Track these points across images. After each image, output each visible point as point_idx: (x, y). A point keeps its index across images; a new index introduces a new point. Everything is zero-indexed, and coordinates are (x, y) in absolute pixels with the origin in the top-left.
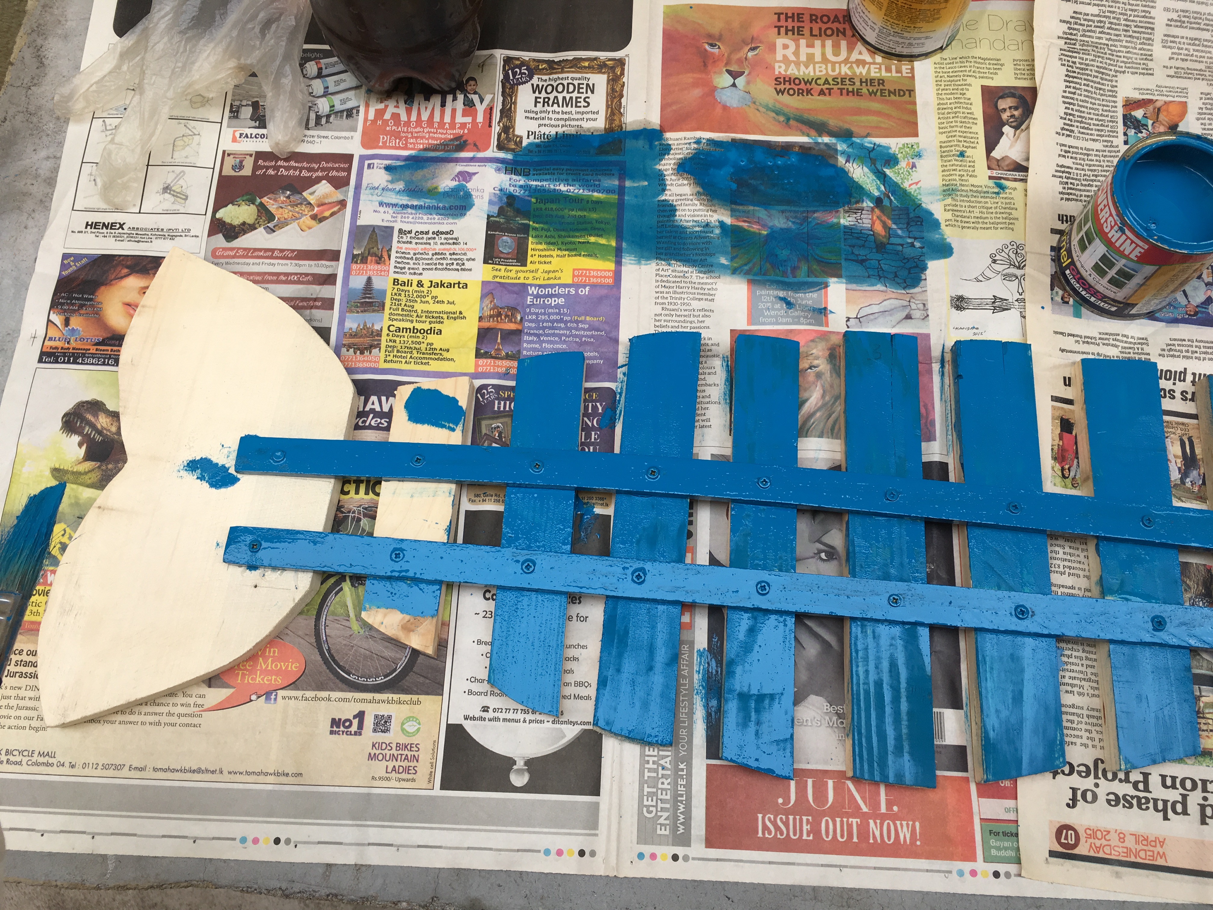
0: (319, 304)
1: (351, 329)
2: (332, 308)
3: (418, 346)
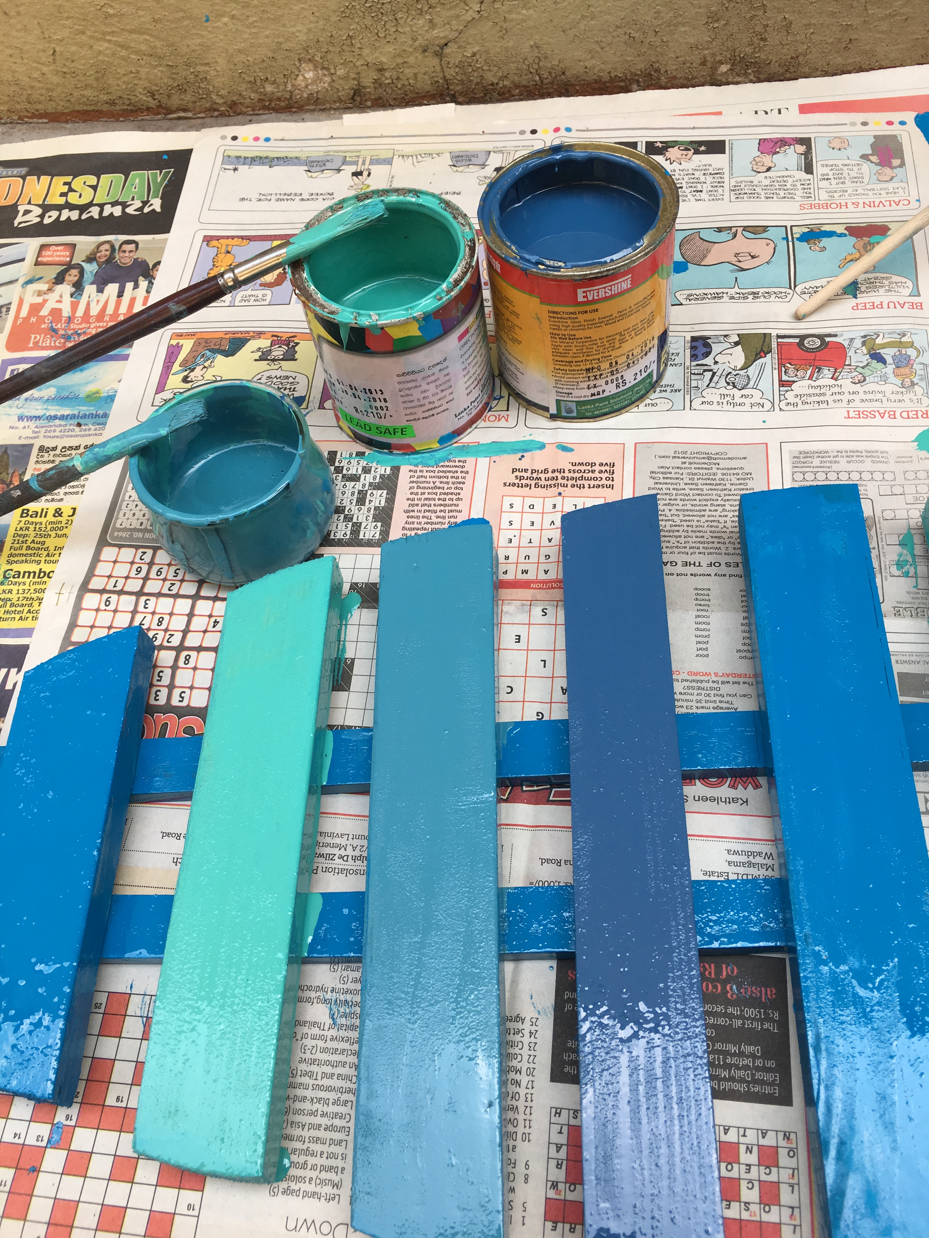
3: (41, 595)
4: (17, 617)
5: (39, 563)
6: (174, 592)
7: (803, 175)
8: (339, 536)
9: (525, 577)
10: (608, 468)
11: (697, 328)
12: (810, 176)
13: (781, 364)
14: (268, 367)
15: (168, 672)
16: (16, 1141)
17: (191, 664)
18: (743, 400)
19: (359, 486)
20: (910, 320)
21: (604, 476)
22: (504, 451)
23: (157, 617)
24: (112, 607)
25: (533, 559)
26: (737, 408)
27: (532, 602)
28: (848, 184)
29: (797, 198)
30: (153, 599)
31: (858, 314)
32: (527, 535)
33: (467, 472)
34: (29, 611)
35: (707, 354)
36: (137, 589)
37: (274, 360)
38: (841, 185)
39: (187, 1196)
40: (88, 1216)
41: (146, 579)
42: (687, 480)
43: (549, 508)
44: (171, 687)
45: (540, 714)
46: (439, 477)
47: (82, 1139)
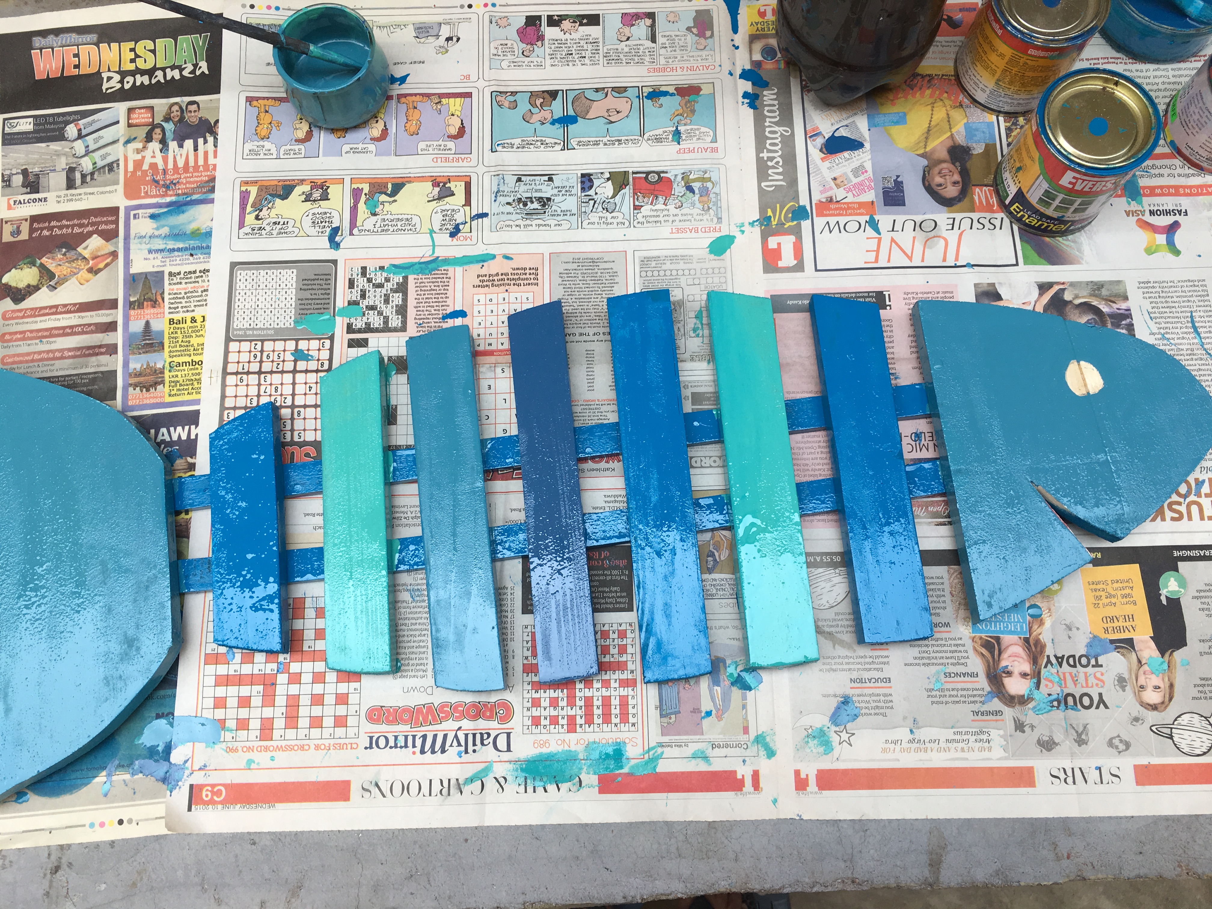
0: (103, 350)
1: (135, 369)
2: (116, 352)
3: (197, 377)
4: (186, 392)
5: (190, 355)
6: (280, 369)
7: (649, 44)
8: (376, 325)
9: (490, 348)
10: (534, 271)
11: (584, 167)
12: (654, 45)
13: (635, 193)
14: (312, 207)
15: (289, 422)
16: (261, 672)
17: (302, 416)
18: (613, 220)
19: (384, 291)
20: (709, 161)
21: (532, 276)
22: (471, 262)
23: (273, 387)
24: (245, 383)
25: (494, 336)
26: (609, 226)
27: (496, 364)
28: (678, 51)
29: (646, 63)
30: (269, 376)
31: (681, 156)
32: (489, 320)
33: (450, 278)
34: (193, 389)
35: (591, 187)
36: (257, 370)
37: (314, 201)
38: (673, 53)
39: (353, 685)
40: (305, 700)
41: (261, 362)
42: (580, 278)
43: (501, 301)
44: (292, 430)
45: (505, 431)
46: (433, 282)
47: (295, 667)
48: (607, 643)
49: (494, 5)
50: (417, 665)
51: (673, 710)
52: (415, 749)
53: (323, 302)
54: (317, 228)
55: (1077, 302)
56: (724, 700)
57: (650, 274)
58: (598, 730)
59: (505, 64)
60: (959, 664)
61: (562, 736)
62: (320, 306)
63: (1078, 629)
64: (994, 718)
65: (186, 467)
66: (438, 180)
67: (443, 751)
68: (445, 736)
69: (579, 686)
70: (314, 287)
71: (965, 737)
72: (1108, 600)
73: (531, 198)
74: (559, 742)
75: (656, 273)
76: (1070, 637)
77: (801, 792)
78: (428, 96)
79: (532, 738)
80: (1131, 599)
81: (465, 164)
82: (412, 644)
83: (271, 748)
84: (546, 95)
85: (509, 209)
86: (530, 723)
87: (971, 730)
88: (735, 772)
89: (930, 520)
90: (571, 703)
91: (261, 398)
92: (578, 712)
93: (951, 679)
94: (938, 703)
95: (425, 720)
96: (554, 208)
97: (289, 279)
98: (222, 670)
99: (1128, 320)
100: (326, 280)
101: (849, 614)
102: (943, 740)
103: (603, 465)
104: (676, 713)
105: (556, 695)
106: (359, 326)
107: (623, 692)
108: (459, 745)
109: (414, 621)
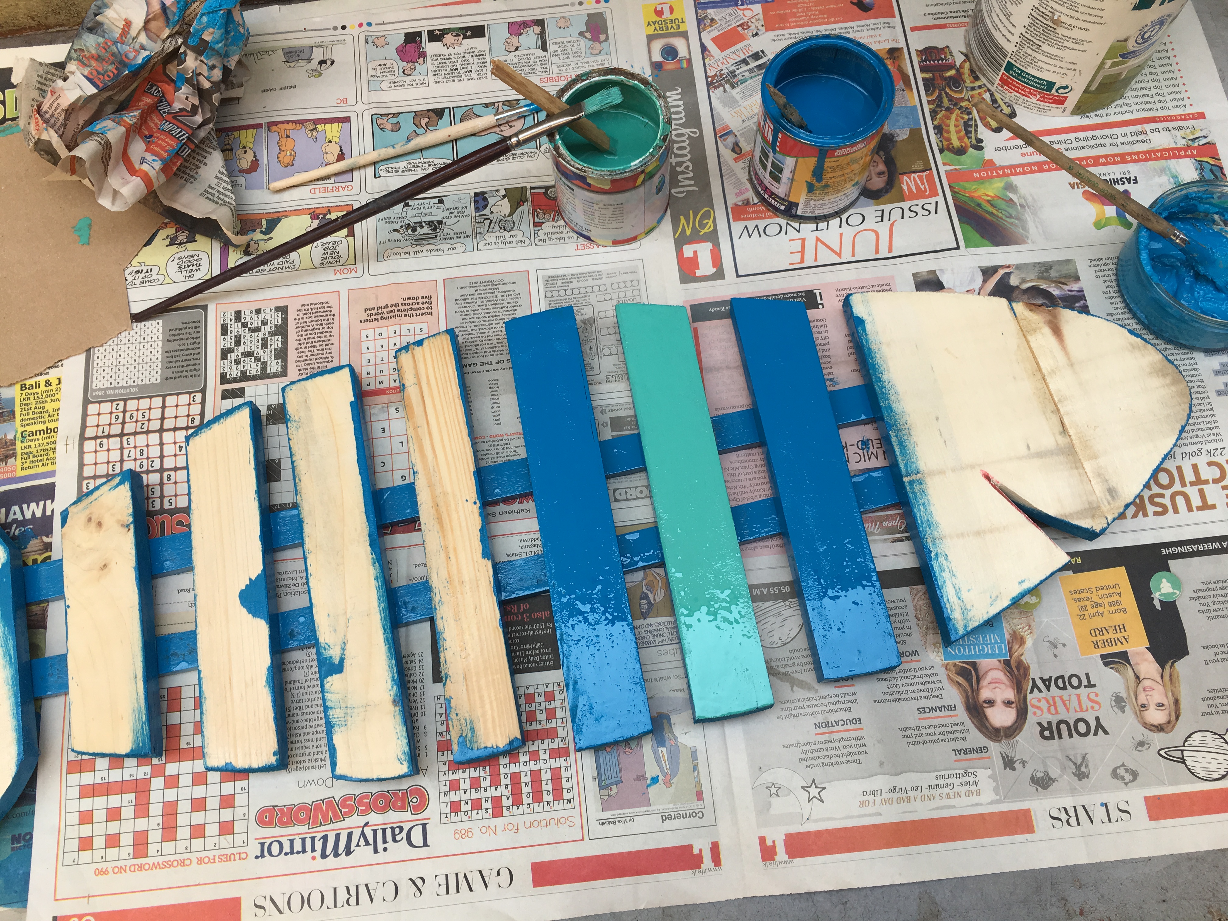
3: (53, 446)
4: (40, 464)
5: (44, 423)
6: (145, 429)
7: (540, 53)
8: (253, 373)
9: (381, 386)
10: (427, 300)
12: (545, 53)
13: (534, 210)
14: (177, 250)
15: (158, 488)
16: (132, 778)
17: (172, 481)
18: (511, 239)
19: (261, 335)
21: (425, 306)
23: (138, 450)
24: (105, 448)
25: (386, 374)
26: (508, 246)
27: (389, 404)
28: (571, 58)
29: (538, 73)
30: (132, 437)
32: (380, 355)
33: (334, 315)
34: (47, 459)
35: (485, 206)
36: (119, 432)
37: (180, 244)
38: (567, 60)
39: (240, 784)
40: (184, 807)
41: (123, 423)
42: (479, 303)
43: (391, 334)
44: (162, 497)
45: (404, 478)
46: (316, 321)
47: (171, 769)
48: (533, 708)
49: (369, 24)
50: (314, 753)
51: (613, 780)
52: (314, 854)
53: (192, 352)
54: (184, 273)
55: (1025, 286)
56: (671, 763)
57: (555, 294)
58: (527, 811)
59: (384, 85)
60: (933, 697)
61: (486, 823)
62: (189, 357)
63: (1064, 645)
64: (979, 755)
65: (42, 548)
66: (317, 212)
67: (348, 852)
68: (350, 835)
69: (503, 761)
70: (181, 337)
71: (949, 781)
72: (1095, 610)
73: (420, 223)
74: (484, 830)
75: (562, 293)
76: (1055, 656)
77: (768, 863)
78: (302, 122)
79: (452, 827)
80: (1120, 607)
81: (346, 192)
82: (308, 730)
83: (147, 867)
84: (431, 113)
85: (397, 236)
86: (448, 810)
87: (954, 772)
88: (690, 847)
89: (886, 537)
90: (495, 783)
91: (125, 464)
92: (503, 792)
93: (927, 715)
94: (914, 743)
95: (325, 818)
96: (446, 231)
97: (155, 331)
98: (87, 778)
99: (1082, 302)
100: (195, 328)
101: (805, 649)
102: (925, 786)
103: (516, 506)
104: (617, 783)
105: (476, 774)
106: (234, 375)
107: (555, 763)
108: (367, 843)
109: (309, 703)
